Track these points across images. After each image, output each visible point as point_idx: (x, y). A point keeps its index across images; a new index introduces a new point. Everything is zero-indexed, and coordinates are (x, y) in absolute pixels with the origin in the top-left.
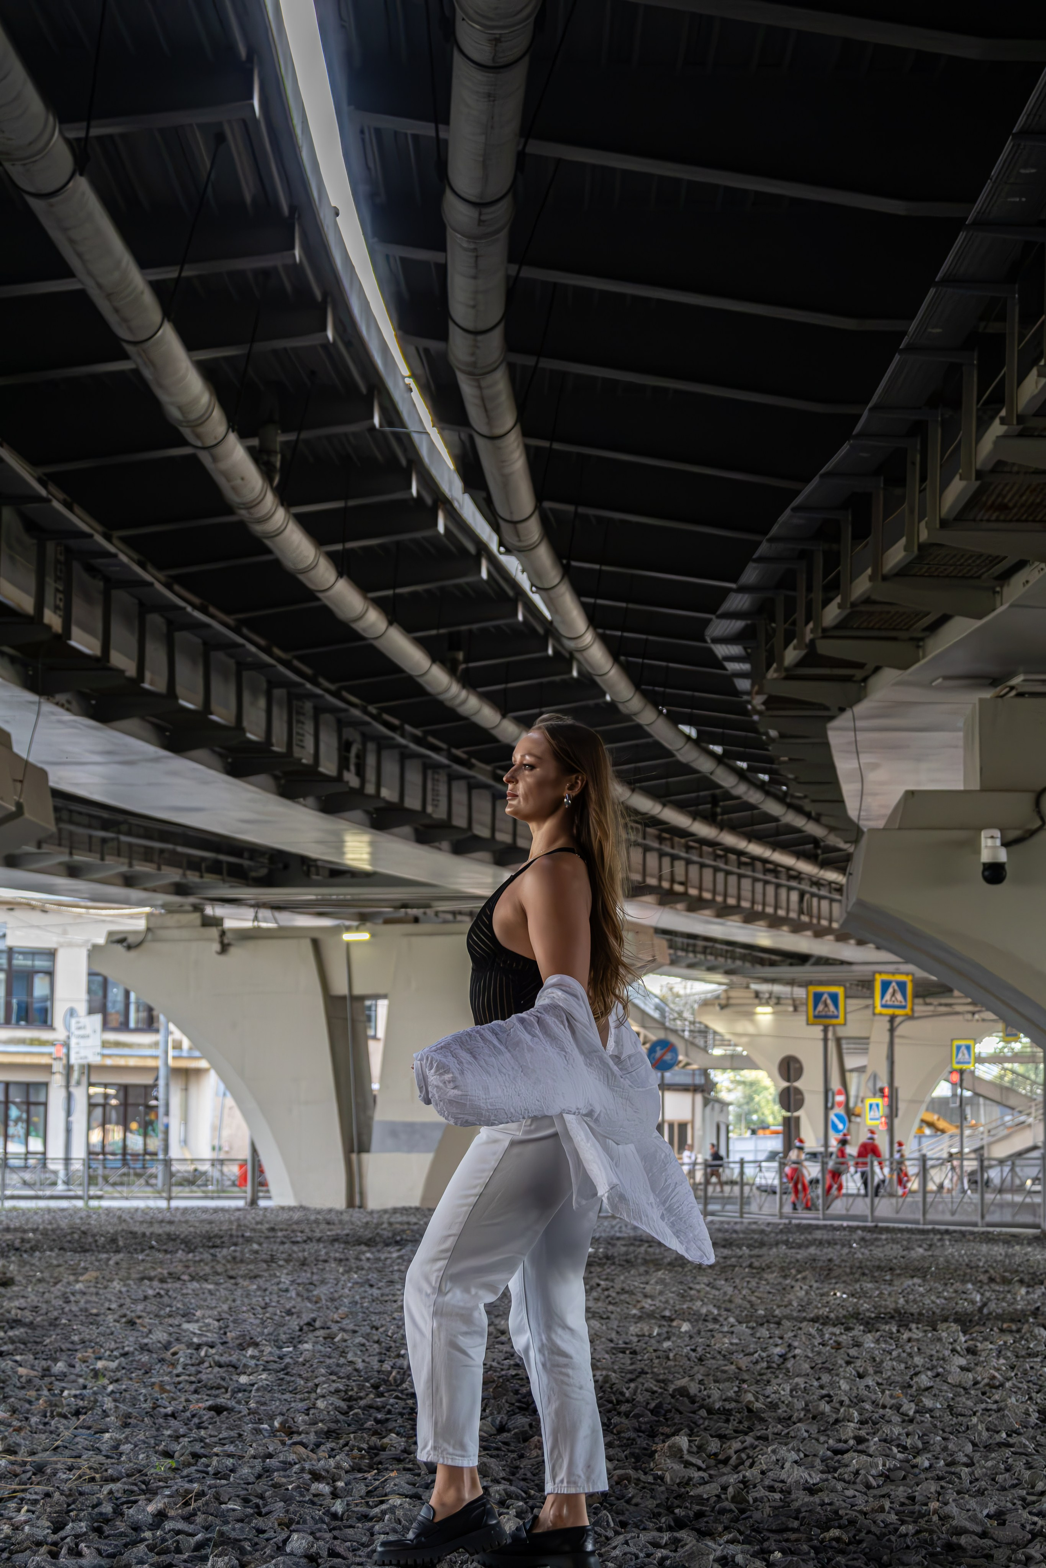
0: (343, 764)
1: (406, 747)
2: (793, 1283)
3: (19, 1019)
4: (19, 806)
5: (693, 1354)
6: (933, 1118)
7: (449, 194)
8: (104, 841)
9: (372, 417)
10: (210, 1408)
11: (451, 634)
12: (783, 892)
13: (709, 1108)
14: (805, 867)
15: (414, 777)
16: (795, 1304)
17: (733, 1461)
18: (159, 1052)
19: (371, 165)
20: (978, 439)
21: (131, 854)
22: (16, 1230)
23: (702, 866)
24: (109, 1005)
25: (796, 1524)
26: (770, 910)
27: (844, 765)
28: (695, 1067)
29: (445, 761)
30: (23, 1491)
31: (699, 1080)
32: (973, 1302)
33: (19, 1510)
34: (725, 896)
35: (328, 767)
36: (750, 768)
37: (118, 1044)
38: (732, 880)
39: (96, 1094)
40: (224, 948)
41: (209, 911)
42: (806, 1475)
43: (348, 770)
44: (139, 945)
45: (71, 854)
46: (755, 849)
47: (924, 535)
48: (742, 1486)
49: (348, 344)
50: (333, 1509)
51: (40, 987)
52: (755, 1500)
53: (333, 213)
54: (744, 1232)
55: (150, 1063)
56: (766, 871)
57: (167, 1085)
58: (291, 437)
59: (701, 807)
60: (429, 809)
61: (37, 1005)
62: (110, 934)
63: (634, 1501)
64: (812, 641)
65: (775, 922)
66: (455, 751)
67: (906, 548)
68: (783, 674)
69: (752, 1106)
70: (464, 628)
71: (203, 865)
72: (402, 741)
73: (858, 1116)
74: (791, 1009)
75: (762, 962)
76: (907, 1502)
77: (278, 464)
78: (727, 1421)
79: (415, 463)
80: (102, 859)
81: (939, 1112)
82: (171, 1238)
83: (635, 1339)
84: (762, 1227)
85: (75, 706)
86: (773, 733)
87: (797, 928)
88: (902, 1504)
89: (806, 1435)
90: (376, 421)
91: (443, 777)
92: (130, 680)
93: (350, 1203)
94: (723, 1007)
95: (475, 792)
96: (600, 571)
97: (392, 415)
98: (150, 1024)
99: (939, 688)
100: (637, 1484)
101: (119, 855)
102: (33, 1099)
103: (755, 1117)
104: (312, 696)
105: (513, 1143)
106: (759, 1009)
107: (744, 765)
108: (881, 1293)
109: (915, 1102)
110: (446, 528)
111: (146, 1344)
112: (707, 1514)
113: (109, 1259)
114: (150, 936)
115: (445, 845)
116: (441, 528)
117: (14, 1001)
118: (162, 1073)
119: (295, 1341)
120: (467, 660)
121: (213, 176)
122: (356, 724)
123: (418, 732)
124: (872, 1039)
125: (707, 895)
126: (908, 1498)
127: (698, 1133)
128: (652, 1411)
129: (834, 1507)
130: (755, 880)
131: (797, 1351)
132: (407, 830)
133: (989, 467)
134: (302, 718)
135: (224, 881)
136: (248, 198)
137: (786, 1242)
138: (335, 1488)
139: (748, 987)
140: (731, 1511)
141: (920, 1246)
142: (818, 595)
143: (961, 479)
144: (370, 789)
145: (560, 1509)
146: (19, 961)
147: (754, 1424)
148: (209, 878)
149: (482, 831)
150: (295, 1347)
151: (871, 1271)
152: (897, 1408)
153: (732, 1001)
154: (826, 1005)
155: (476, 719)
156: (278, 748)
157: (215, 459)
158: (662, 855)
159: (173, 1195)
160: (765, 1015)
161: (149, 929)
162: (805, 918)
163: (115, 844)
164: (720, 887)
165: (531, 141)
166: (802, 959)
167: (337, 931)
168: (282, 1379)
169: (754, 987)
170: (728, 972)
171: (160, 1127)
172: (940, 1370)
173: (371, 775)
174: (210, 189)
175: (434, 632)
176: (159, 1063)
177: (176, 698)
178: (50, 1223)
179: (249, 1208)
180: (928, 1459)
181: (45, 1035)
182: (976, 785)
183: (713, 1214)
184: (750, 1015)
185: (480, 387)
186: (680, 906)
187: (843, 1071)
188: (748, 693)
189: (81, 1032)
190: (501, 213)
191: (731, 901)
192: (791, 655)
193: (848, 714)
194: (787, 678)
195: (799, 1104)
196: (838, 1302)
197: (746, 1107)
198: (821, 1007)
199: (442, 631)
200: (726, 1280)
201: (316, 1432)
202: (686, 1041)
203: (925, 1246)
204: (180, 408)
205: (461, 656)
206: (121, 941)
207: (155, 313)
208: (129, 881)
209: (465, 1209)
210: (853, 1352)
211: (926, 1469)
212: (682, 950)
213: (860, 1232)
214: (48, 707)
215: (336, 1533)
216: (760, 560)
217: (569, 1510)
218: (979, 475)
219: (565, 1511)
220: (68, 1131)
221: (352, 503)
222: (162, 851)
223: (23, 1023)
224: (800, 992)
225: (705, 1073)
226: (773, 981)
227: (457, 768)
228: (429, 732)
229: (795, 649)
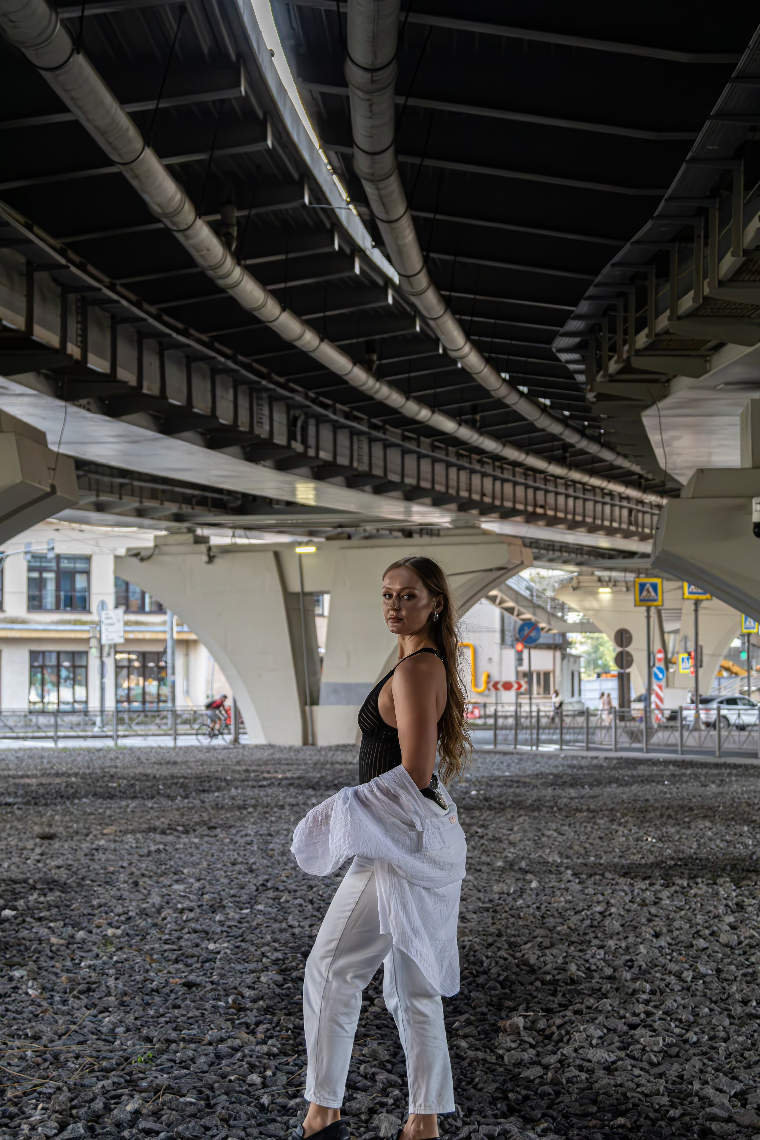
0: (291, 436)
1: (337, 421)
2: (617, 828)
3: (66, 606)
4: (53, 487)
5: (538, 913)
6: (729, 664)
7: (349, 61)
8: (122, 485)
9: (303, 198)
10: (185, 984)
11: (367, 343)
12: (617, 510)
13: (565, 661)
14: (633, 493)
15: (343, 439)
16: (617, 850)
17: (555, 1037)
18: (167, 628)
19: (295, 26)
20: (745, 226)
21: (141, 494)
22: (63, 774)
23: (557, 493)
24: (131, 594)
25: (594, 1109)
26: (607, 523)
27: (654, 438)
28: (555, 631)
29: (365, 429)
30: (41, 1085)
31: (559, 641)
32: (746, 846)
33: (35, 1108)
34: (574, 514)
35: (280, 439)
37: (137, 623)
38: (579, 503)
39: (121, 660)
40: (211, 559)
41: (199, 531)
42: (605, 1055)
43: (296, 440)
44: (149, 557)
45: (98, 496)
46: (595, 482)
47: (707, 291)
48: (559, 1065)
49: (284, 147)
50: (262, 1101)
51: (80, 582)
52: (569, 1081)
53: (269, 54)
54: (588, 767)
55: (161, 636)
56: (604, 496)
57: (173, 654)
58: (245, 213)
59: (556, 452)
60: (355, 464)
61: (78, 594)
62: (129, 550)
63: (479, 1086)
64: (628, 358)
65: (610, 532)
66: (374, 421)
67: (694, 299)
68: (608, 379)
69: (598, 654)
70: (378, 337)
71: (194, 501)
72: (335, 417)
73: (675, 663)
74: (624, 589)
75: (603, 557)
76: (677, 1080)
77: (235, 234)
78: (554, 994)
79: (337, 225)
80: (121, 498)
81: (733, 660)
82: (172, 781)
83: (497, 896)
84: (602, 762)
85: (93, 407)
86: (603, 416)
87: (627, 535)
88: (674, 1083)
89: (610, 1008)
90: (306, 200)
91: (365, 440)
92: (133, 388)
93: (305, 742)
94: (575, 589)
95: (389, 451)
96: (475, 299)
97: (319, 195)
98: (160, 609)
99: (721, 390)
100: (483, 1065)
101: (133, 495)
102: (77, 663)
103: (600, 662)
104: (266, 389)
106: (601, 590)
108: (680, 838)
109: (715, 656)
110: (361, 269)
111: (145, 909)
112: (532, 1097)
113: (127, 806)
114: (157, 551)
115: (368, 488)
116: (357, 271)
117: (62, 594)
118: (169, 644)
119: (252, 901)
120: (380, 359)
121: (179, 35)
122: (301, 406)
123: (345, 408)
124: (683, 611)
125: (561, 515)
126: (678, 1077)
127: (558, 679)
128: (501, 983)
129: (623, 1089)
130: (596, 502)
131: (613, 910)
132: (340, 479)
133: (753, 247)
134: (260, 402)
135: (209, 511)
136: (206, 50)
137: (617, 780)
138: (265, 1078)
139: (592, 574)
140: (550, 1094)
141: (713, 782)
142: (632, 327)
143: (732, 256)
144: (311, 453)
145: (418, 1125)
146: (65, 564)
147: (573, 997)
148: (198, 510)
149: (394, 478)
150: (252, 907)
151: (676, 812)
152: (679, 976)
153: (582, 585)
154: (648, 591)
155: (389, 402)
156: (243, 428)
157: (187, 237)
158: (527, 487)
159: (179, 732)
160: (605, 594)
161: (156, 546)
162: (633, 528)
163: (129, 487)
164: (570, 509)
165: (411, 14)
166: (631, 554)
167: (293, 544)
168: (238, 947)
169: (598, 573)
170: (579, 564)
171: (169, 683)
172: (715, 928)
173: (312, 441)
174: (177, 46)
175: (355, 341)
176: (167, 636)
177: (166, 398)
178: (88, 767)
179: (231, 746)
180: (696, 1033)
181: (85, 617)
182: (749, 464)
184: (594, 594)
185: (378, 189)
186: (541, 523)
187: (662, 632)
188: (584, 384)
189: (109, 621)
190: (388, 75)
191: (579, 518)
192: (613, 367)
193: (654, 407)
194: (610, 381)
195: (630, 663)
196: (648, 847)
197: (593, 656)
198: (644, 593)
199: (361, 340)
200: (570, 825)
201: (258, 1009)
202: (548, 613)
203: (718, 782)
204: (159, 205)
205: (375, 357)
206: (136, 555)
207: (138, 142)
208: (140, 513)
210: (653, 910)
211: (695, 1043)
212: (544, 549)
213: (671, 767)
214: (72, 409)
215: (261, 1128)
216: (589, 298)
217: (424, 1125)
218: (746, 252)
219: (422, 1127)
220: (102, 689)
221: (291, 256)
222: (164, 491)
223: (68, 609)
224: (630, 577)
225: (563, 635)
226: (611, 569)
227: (374, 433)
228: (353, 409)
229: (616, 362)
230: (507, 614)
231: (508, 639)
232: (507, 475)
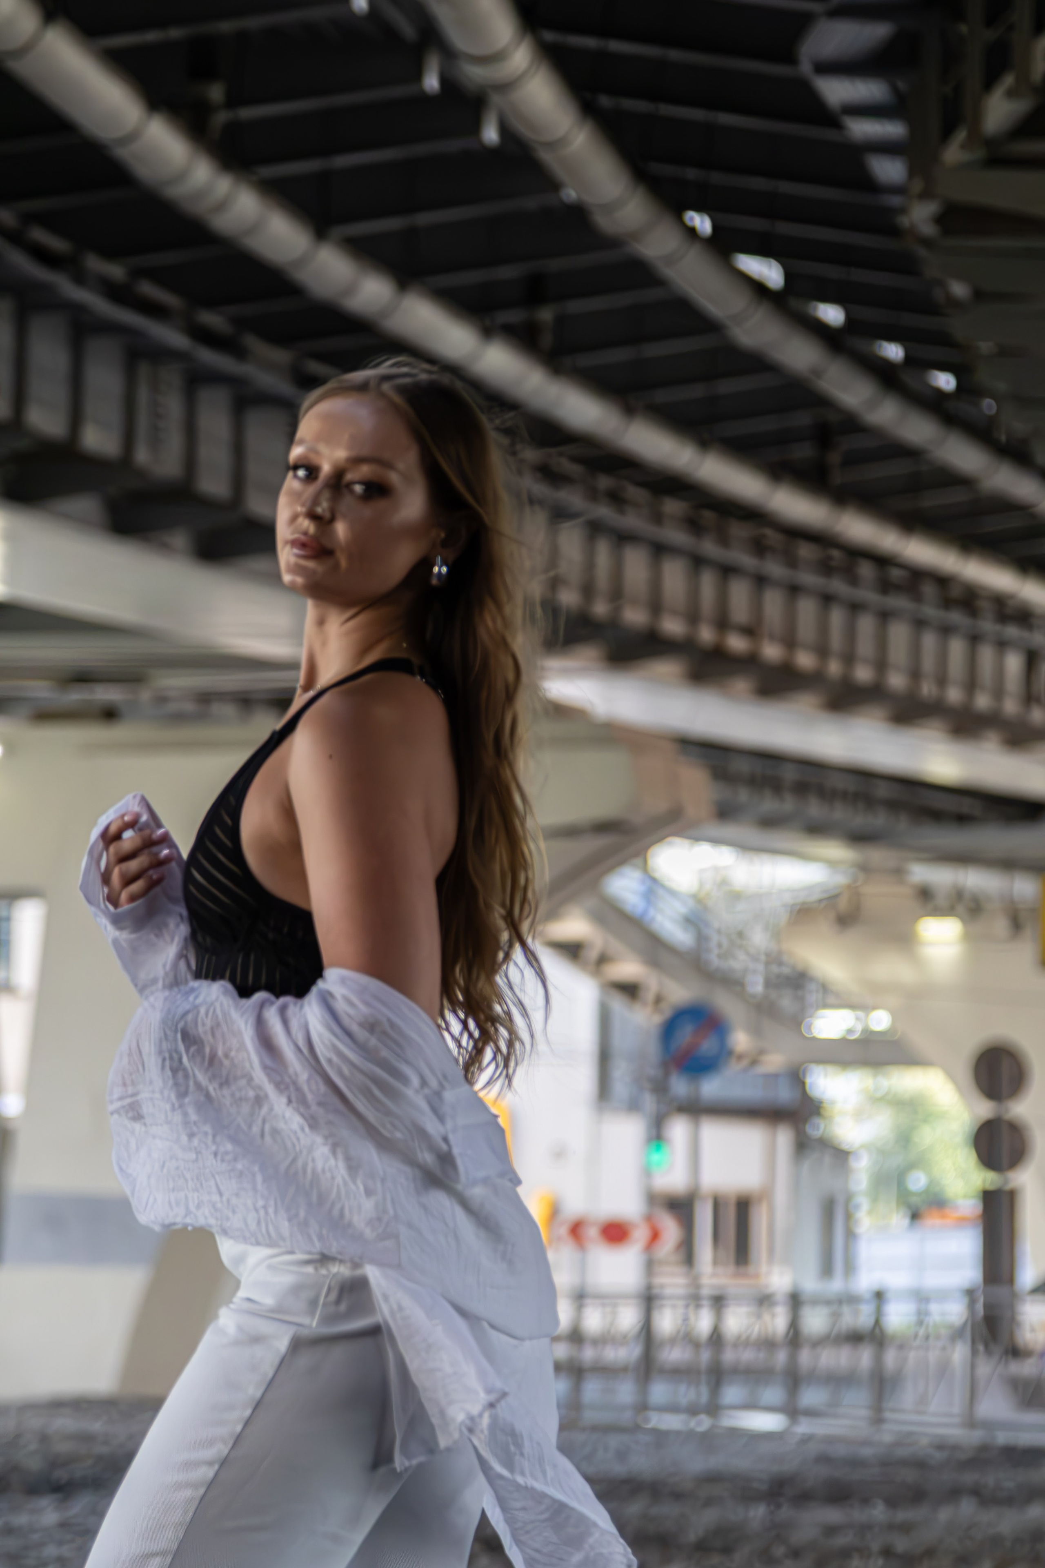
1: (85, 308)
12: (987, 653)
13: (806, 1161)
23: (794, 590)
26: (954, 695)
28: (771, 1064)
31: (784, 1094)
34: (849, 658)
36: (909, 360)
38: (866, 624)
56: (947, 603)
60: (141, 455)
65: (966, 724)
68: (979, 154)
69: (911, 1155)
70: (226, 27)
72: (79, 294)
74: (1004, 927)
75: (936, 816)
86: (959, 289)
87: (1020, 737)
91: (173, 381)
94: (843, 922)
95: (251, 414)
103: (919, 1178)
105: (297, 1345)
106: (928, 927)
107: (893, 351)
120: (233, 101)
123: (116, 271)
125: (805, 660)
127: (780, 1223)
130: (920, 624)
132: (89, 503)
137: (976, 1492)
139: (901, 874)
153: (865, 908)
158: (698, 562)
160: (941, 939)
162: (1039, 714)
164: (836, 640)
169: (917, 872)
170: (855, 839)
175: (152, 36)
183: (811, 1413)
184: (904, 937)
186: (738, 684)
188: (899, 190)
191: (863, 674)
192: (999, 110)
194: (989, 163)
195: (1020, 1157)
197: (894, 1158)
199: (173, 34)
202: (752, 1002)
205: (216, 93)
209: (188, 1493)
212: (747, 783)
224: (1026, 888)
225: (796, 1077)
226: (963, 860)
227: (208, 357)
228: (138, 273)
229: (1011, 94)
230: (618, 1004)
231: (621, 1085)
232: (632, 521)
